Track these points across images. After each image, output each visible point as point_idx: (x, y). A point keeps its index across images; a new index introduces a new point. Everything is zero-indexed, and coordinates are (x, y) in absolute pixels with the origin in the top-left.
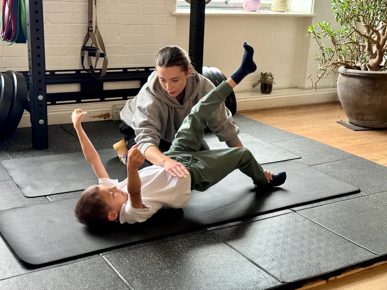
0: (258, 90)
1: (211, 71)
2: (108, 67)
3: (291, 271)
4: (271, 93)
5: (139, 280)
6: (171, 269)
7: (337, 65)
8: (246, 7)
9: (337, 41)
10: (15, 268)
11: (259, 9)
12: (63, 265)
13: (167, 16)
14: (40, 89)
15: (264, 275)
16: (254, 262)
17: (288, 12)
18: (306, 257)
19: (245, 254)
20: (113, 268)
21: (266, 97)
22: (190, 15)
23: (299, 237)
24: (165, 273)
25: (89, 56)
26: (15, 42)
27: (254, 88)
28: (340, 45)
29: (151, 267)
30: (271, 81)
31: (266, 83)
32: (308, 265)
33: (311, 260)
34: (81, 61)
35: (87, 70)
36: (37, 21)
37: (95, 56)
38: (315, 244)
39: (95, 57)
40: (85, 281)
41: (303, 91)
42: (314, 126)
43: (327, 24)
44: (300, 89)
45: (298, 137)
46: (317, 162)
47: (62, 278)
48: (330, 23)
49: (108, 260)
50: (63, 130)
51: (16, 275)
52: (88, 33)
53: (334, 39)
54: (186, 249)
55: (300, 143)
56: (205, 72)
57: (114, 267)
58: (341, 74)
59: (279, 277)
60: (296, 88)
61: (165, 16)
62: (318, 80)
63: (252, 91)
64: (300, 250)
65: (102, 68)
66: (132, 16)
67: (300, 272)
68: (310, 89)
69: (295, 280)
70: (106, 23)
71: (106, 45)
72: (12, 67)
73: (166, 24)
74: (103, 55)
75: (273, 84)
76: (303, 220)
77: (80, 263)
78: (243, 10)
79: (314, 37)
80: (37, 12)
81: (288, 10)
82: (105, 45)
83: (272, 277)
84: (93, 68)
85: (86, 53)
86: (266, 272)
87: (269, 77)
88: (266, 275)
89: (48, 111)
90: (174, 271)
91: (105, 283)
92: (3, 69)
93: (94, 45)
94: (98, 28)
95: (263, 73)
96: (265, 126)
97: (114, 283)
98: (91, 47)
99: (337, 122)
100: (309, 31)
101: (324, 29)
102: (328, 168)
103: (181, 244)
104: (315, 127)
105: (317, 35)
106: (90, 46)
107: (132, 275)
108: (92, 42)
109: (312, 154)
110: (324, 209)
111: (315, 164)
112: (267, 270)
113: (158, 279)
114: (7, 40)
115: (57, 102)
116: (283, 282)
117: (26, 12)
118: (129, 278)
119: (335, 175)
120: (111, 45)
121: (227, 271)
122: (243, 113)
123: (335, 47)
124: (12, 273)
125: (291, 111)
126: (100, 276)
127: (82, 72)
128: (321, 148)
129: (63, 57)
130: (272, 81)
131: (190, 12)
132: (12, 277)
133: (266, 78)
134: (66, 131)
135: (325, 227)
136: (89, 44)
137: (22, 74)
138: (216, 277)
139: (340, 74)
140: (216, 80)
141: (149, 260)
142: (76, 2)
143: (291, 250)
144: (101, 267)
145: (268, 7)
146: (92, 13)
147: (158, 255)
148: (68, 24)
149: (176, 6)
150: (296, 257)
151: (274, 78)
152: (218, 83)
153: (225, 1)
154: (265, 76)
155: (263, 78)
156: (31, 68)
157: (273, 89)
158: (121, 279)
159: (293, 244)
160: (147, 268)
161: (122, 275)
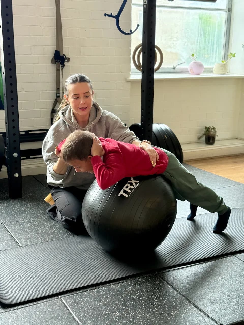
0: (202, 141)
1: (161, 128)
3: (228, 314)
4: (214, 144)
5: (92, 322)
6: (120, 312)
8: (191, 71)
11: (202, 72)
12: (26, 307)
13: (123, 82)
14: (15, 148)
15: (203, 318)
16: (195, 305)
17: (228, 74)
18: (242, 300)
21: (210, 147)
22: (141, 80)
23: (237, 281)
24: (115, 315)
27: (199, 140)
29: (103, 309)
30: (214, 134)
31: (209, 135)
34: (51, 122)
36: (12, 92)
41: (243, 141)
44: (241, 140)
45: (237, 184)
47: (25, 319)
49: (66, 302)
50: (36, 180)
52: (56, 98)
54: (134, 292)
55: (239, 190)
56: (155, 128)
57: (71, 308)
59: (217, 320)
60: (237, 139)
61: (121, 82)
63: (198, 143)
64: (237, 293)
67: (237, 314)
69: (232, 323)
73: (122, 88)
75: (216, 136)
76: (240, 263)
77: (42, 304)
78: (188, 73)
81: (228, 73)
83: (211, 320)
86: (206, 315)
87: (212, 130)
88: (206, 318)
89: (22, 165)
90: (123, 313)
95: (207, 127)
96: (209, 174)
103: (130, 287)
107: (86, 317)
112: (207, 313)
115: (31, 157)
117: (3, 85)
118: (83, 320)
125: (232, 160)
126: (58, 317)
129: (35, 119)
131: (141, 78)
133: (209, 132)
134: (38, 181)
140: (165, 136)
141: (101, 302)
142: (46, 73)
143: (229, 293)
144: (60, 309)
145: (210, 71)
146: (60, 82)
147: (110, 297)
148: (39, 92)
149: (130, 73)
150: (233, 300)
151: (217, 132)
152: (166, 138)
153: (173, 67)
154: (209, 130)
155: (207, 131)
156: (8, 131)
157: (216, 141)
158: (76, 320)
159: (231, 287)
160: (99, 310)
161: (77, 316)
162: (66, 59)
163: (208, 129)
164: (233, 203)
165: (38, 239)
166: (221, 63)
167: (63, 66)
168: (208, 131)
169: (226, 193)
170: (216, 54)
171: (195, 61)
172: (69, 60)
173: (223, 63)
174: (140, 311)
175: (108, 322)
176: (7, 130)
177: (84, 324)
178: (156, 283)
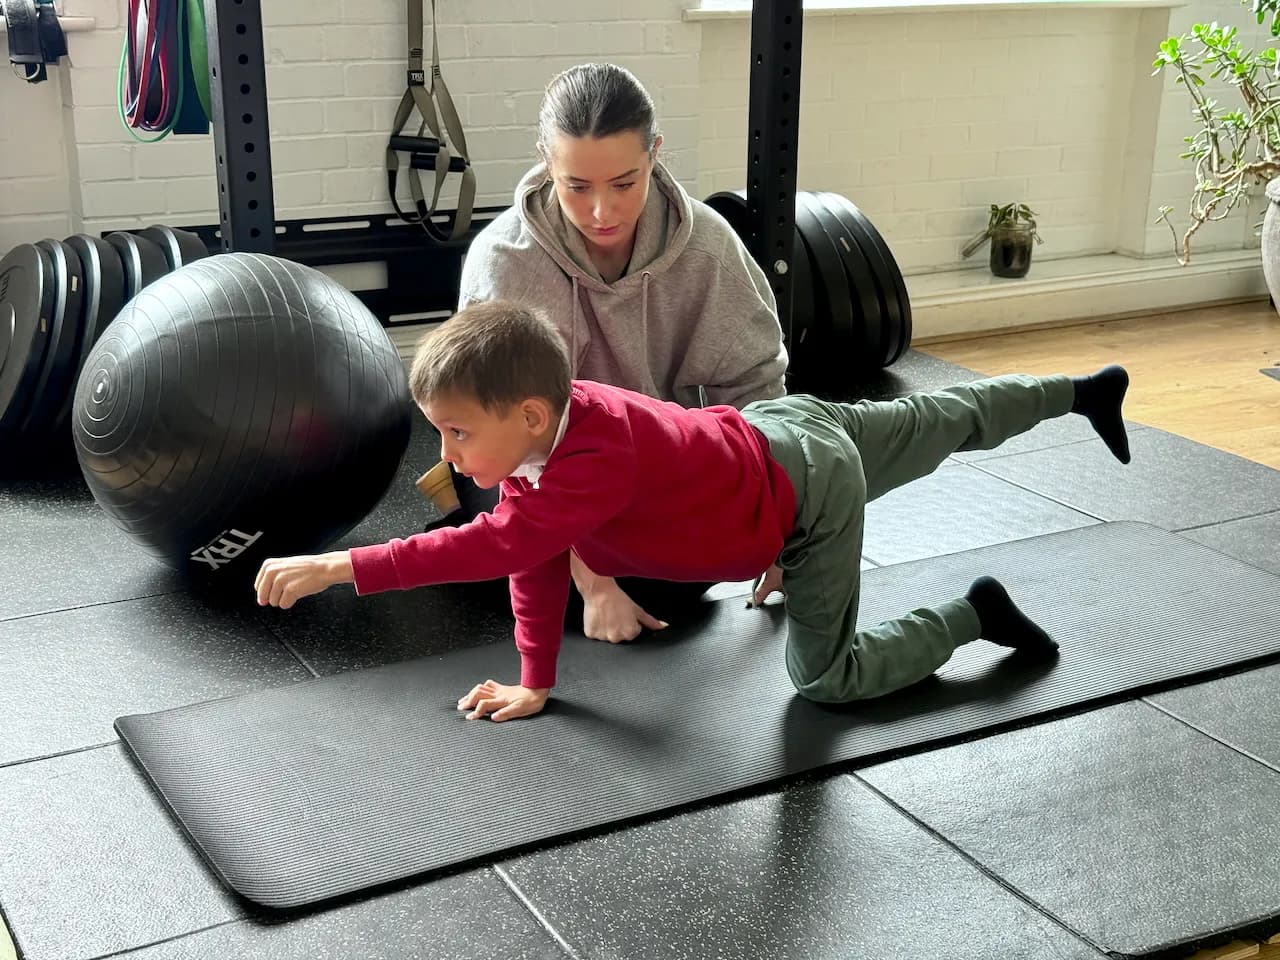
0: (980, 265)
1: (825, 209)
2: (476, 205)
3: (1137, 913)
4: (1027, 276)
5: (615, 945)
6: (719, 906)
7: (1262, 172)
9: (1261, 91)
10: (200, 901)
13: (669, 22)
15: (1041, 928)
16: (1003, 880)
18: (1185, 861)
19: (970, 853)
20: (525, 899)
21: (1009, 288)
22: (750, 17)
23: (1157, 790)
24: (700, 920)
25: (413, 170)
26: (171, 132)
27: (968, 259)
28: (1272, 103)
29: (651, 897)
30: (1027, 233)
31: (1008, 240)
32: (1194, 889)
33: (1203, 872)
34: (387, 185)
35: (406, 216)
36: (243, 59)
37: (431, 167)
38: (1213, 813)
39: (434, 172)
40: (433, 946)
41: (1137, 263)
42: (1182, 388)
43: (1226, 31)
44: (1129, 257)
46: (1201, 518)
47: (357, 938)
48: (1235, 29)
51: (207, 925)
52: (409, 91)
53: (1250, 82)
55: (1138, 450)
56: (805, 210)
57: (528, 896)
58: (1275, 206)
59: (1094, 936)
60: (1113, 253)
61: (664, 22)
62: (1196, 228)
63: (961, 269)
64: (1163, 837)
65: (455, 207)
66: (553, 26)
67: (1170, 915)
68: (1164, 255)
69: (1154, 947)
70: (468, 55)
71: (469, 130)
72: (163, 214)
73: (667, 49)
74: (458, 165)
75: (1035, 242)
76: (1166, 726)
79: (1181, 80)
80: (241, 29)
82: (464, 130)
83: (1070, 935)
84: (429, 208)
85: (404, 158)
86: (1051, 917)
87: (1021, 220)
88: (1051, 928)
90: (731, 910)
91: (500, 954)
92: (134, 220)
93: (429, 130)
94: (442, 73)
95: (1000, 207)
97: (530, 953)
98: (420, 137)
99: (1261, 371)
100: (1161, 57)
101: (1215, 51)
102: (1244, 537)
104: (1187, 392)
105: (1192, 71)
106: (415, 133)
107: (590, 925)
108: (421, 119)
109: (1183, 487)
110: (1240, 689)
111: (1195, 524)
112: (1051, 909)
113: (676, 938)
114: (147, 125)
116: (1113, 952)
117: (208, 30)
118: (581, 937)
119: (1269, 562)
120: (487, 129)
121: (911, 914)
122: (932, 347)
123: (1255, 111)
124: (193, 919)
125: (1097, 337)
126: (484, 928)
127: (390, 223)
128: (1213, 466)
129: (326, 173)
130: (1031, 234)
131: (750, 10)
132: (191, 933)
133: (1008, 225)
135: (1246, 752)
136: (411, 130)
137: (195, 234)
138: (876, 934)
139: (1272, 205)
140: (842, 239)
141: (642, 873)
144: (486, 898)
146: (422, 24)
147: (674, 854)
148: (340, 63)
150: (1149, 861)
151: (1037, 224)
152: (848, 248)
154: (1007, 217)
155: (998, 223)
156: (228, 217)
157: (1034, 262)
158: (552, 939)
160: (636, 900)
161: (555, 925)
163: (1002, 215)
164: (1117, 501)
168: (1004, 222)
169: (1088, 464)
174: (793, 905)
175: (675, 946)
176: (224, 217)
177: (585, 950)
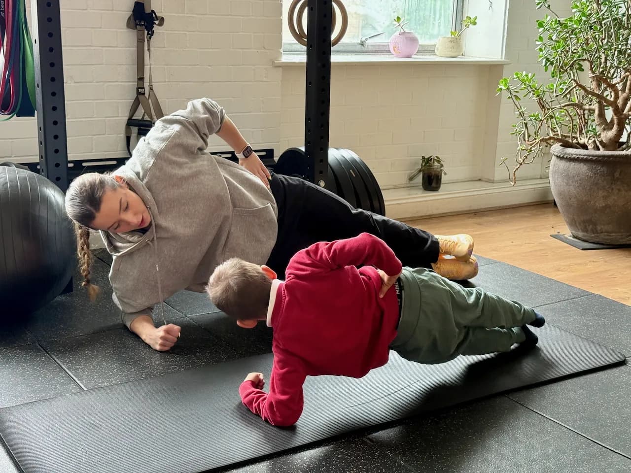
0: (418, 185)
1: (343, 156)
4: (440, 190)
7: (549, 141)
8: (394, 50)
9: (547, 103)
11: (415, 53)
13: (266, 67)
17: (462, 57)
21: (431, 196)
22: (306, 65)
25: (139, 136)
26: (16, 115)
27: (411, 182)
28: (552, 109)
30: (439, 170)
31: (430, 173)
34: (126, 143)
36: (53, 79)
38: (537, 449)
41: (490, 185)
42: (514, 243)
43: (530, 75)
44: (487, 182)
45: (490, 262)
48: (534, 74)
52: (137, 96)
53: (542, 99)
55: (494, 273)
56: (333, 157)
58: (555, 157)
60: (479, 180)
61: (264, 67)
62: (519, 167)
63: (408, 187)
66: (210, 67)
68: (504, 181)
70: (167, 81)
72: (10, 157)
73: (265, 79)
75: (443, 174)
78: (389, 55)
79: (509, 97)
80: (52, 65)
81: (463, 55)
85: (134, 130)
87: (436, 164)
93: (147, 116)
94: (154, 89)
95: (426, 157)
98: (142, 120)
99: (551, 236)
100: (500, 87)
101: (525, 84)
104: (516, 245)
105: (515, 94)
106: (140, 118)
108: (143, 111)
109: (517, 290)
114: (3, 112)
117: (35, 65)
123: (544, 112)
125: (473, 220)
128: (530, 280)
129: (95, 137)
130: (441, 170)
131: (306, 61)
133: (430, 166)
135: (551, 419)
136: (138, 116)
137: (27, 167)
140: (351, 171)
142: (116, 47)
143: (497, 462)
145: (431, 50)
146: (144, 65)
148: (102, 83)
149: (281, 51)
151: (444, 165)
152: (354, 175)
153: (361, 41)
154: (429, 162)
155: (425, 165)
156: (44, 157)
157: (443, 184)
159: (499, 451)
162: (157, 20)
163: (427, 161)
165: (114, 370)
166: (449, 36)
167: (150, 33)
168: (428, 164)
170: (440, 18)
171: (402, 31)
172: (162, 21)
173: (453, 36)
176: (41, 158)
178: (355, 447)
